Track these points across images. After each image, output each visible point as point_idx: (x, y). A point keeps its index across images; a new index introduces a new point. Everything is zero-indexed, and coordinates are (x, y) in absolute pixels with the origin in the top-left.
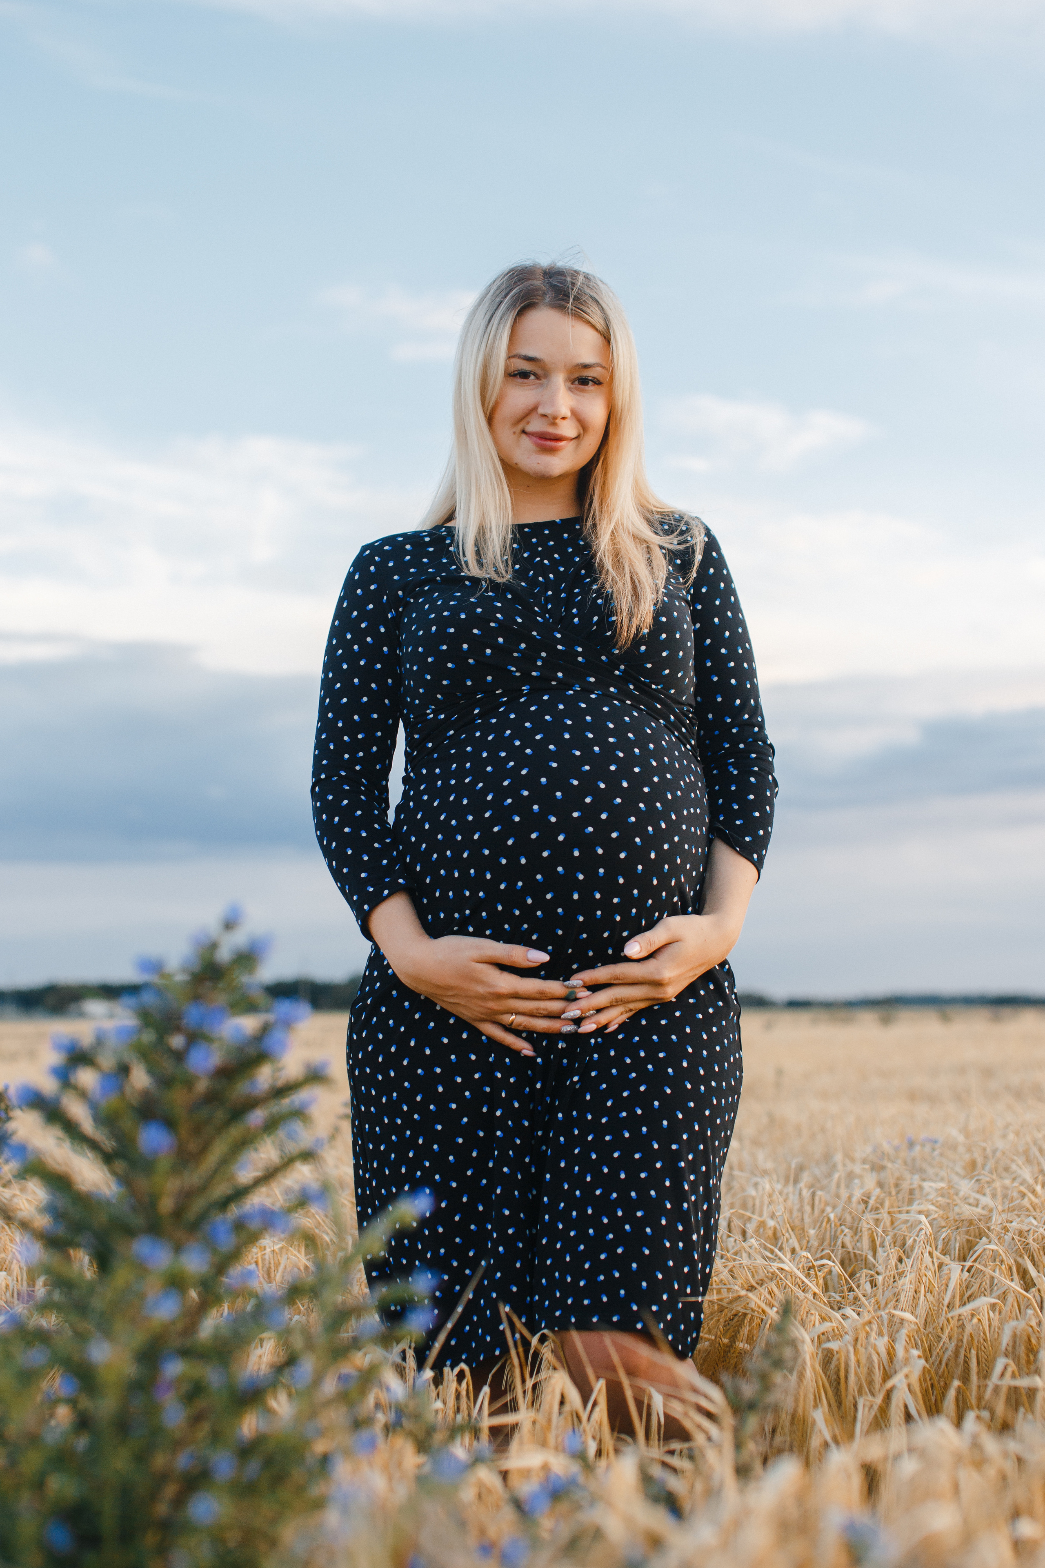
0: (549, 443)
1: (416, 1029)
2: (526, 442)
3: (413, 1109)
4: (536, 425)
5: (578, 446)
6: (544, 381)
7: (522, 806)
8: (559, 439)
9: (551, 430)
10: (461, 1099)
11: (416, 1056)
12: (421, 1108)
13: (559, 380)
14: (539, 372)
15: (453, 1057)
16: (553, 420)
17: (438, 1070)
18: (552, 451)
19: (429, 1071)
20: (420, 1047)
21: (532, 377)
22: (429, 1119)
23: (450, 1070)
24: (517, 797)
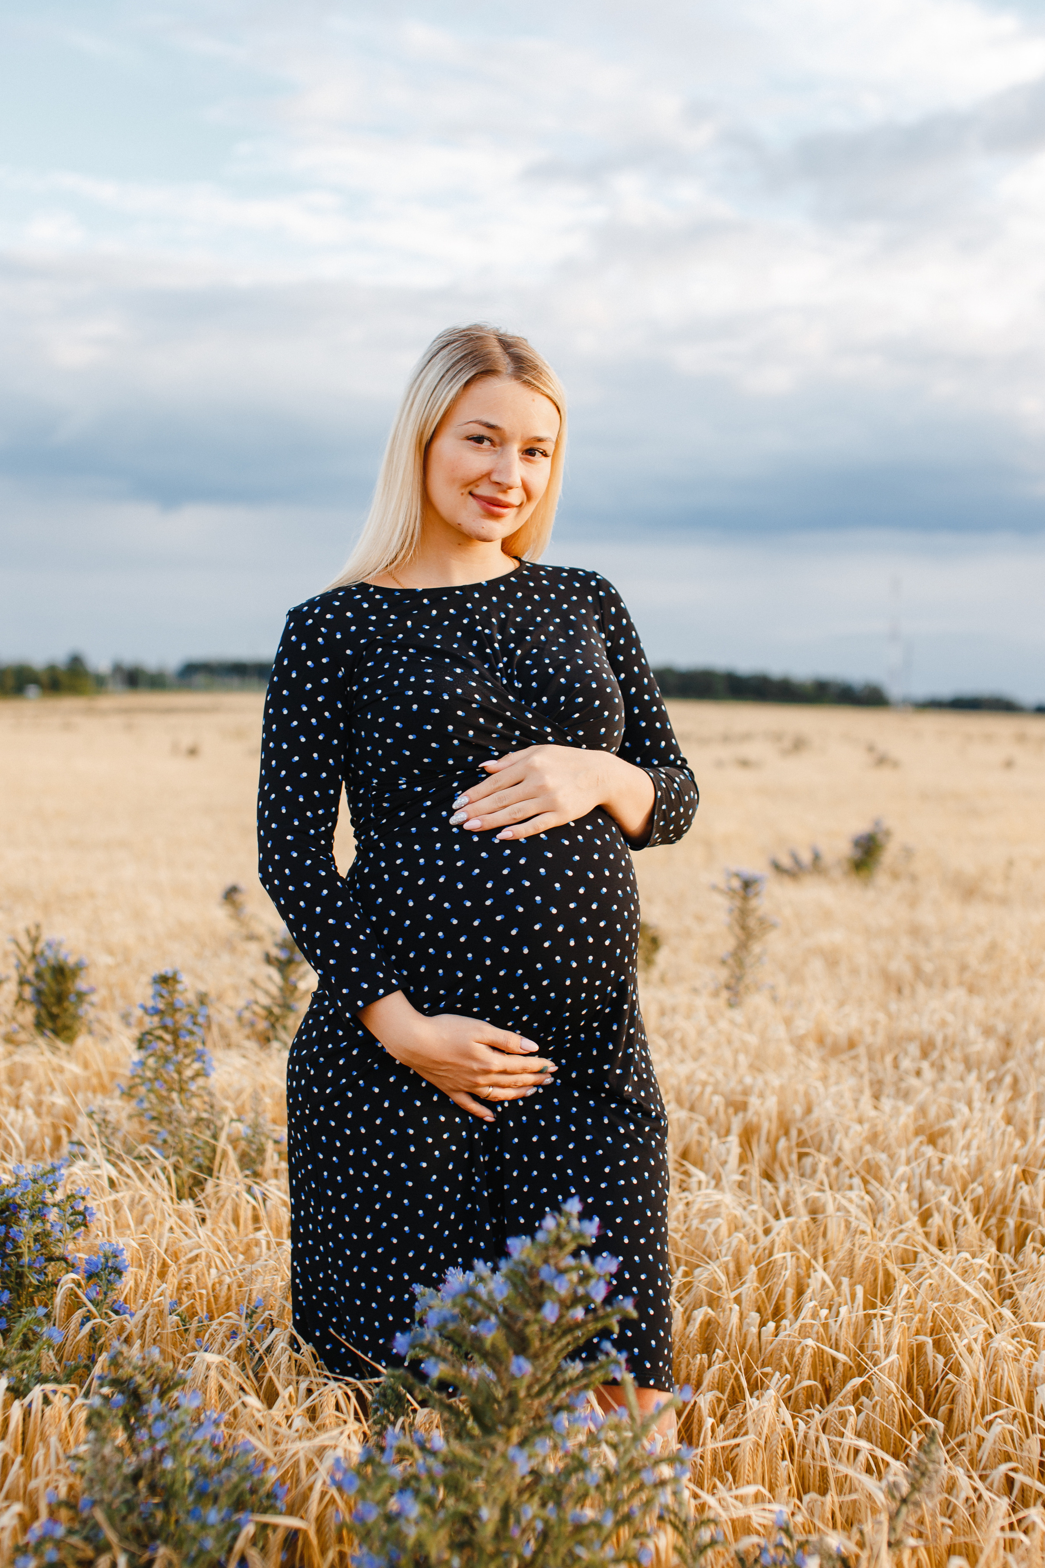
0: (496, 509)
1: (389, 1091)
2: (473, 504)
3: (382, 1166)
4: (485, 490)
5: (518, 513)
6: (498, 448)
7: (524, 896)
8: (506, 506)
9: (501, 496)
10: (430, 1159)
11: (390, 1117)
12: (392, 1165)
13: (515, 449)
14: (497, 440)
15: (425, 1119)
16: (505, 488)
17: (411, 1132)
18: (496, 516)
19: (402, 1132)
20: (394, 1109)
21: (486, 443)
22: (399, 1176)
23: (423, 1131)
24: (519, 887)
